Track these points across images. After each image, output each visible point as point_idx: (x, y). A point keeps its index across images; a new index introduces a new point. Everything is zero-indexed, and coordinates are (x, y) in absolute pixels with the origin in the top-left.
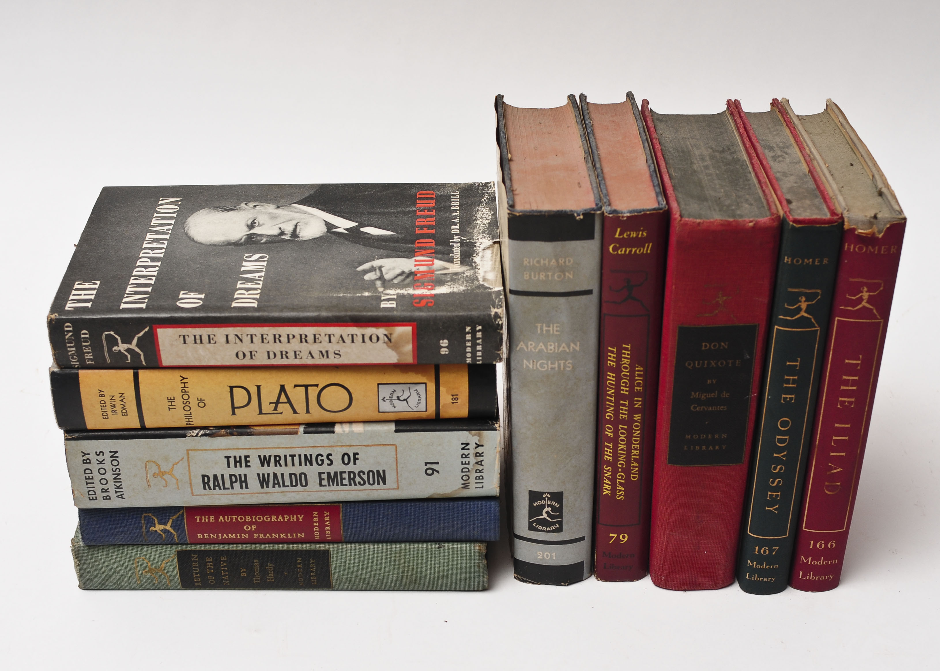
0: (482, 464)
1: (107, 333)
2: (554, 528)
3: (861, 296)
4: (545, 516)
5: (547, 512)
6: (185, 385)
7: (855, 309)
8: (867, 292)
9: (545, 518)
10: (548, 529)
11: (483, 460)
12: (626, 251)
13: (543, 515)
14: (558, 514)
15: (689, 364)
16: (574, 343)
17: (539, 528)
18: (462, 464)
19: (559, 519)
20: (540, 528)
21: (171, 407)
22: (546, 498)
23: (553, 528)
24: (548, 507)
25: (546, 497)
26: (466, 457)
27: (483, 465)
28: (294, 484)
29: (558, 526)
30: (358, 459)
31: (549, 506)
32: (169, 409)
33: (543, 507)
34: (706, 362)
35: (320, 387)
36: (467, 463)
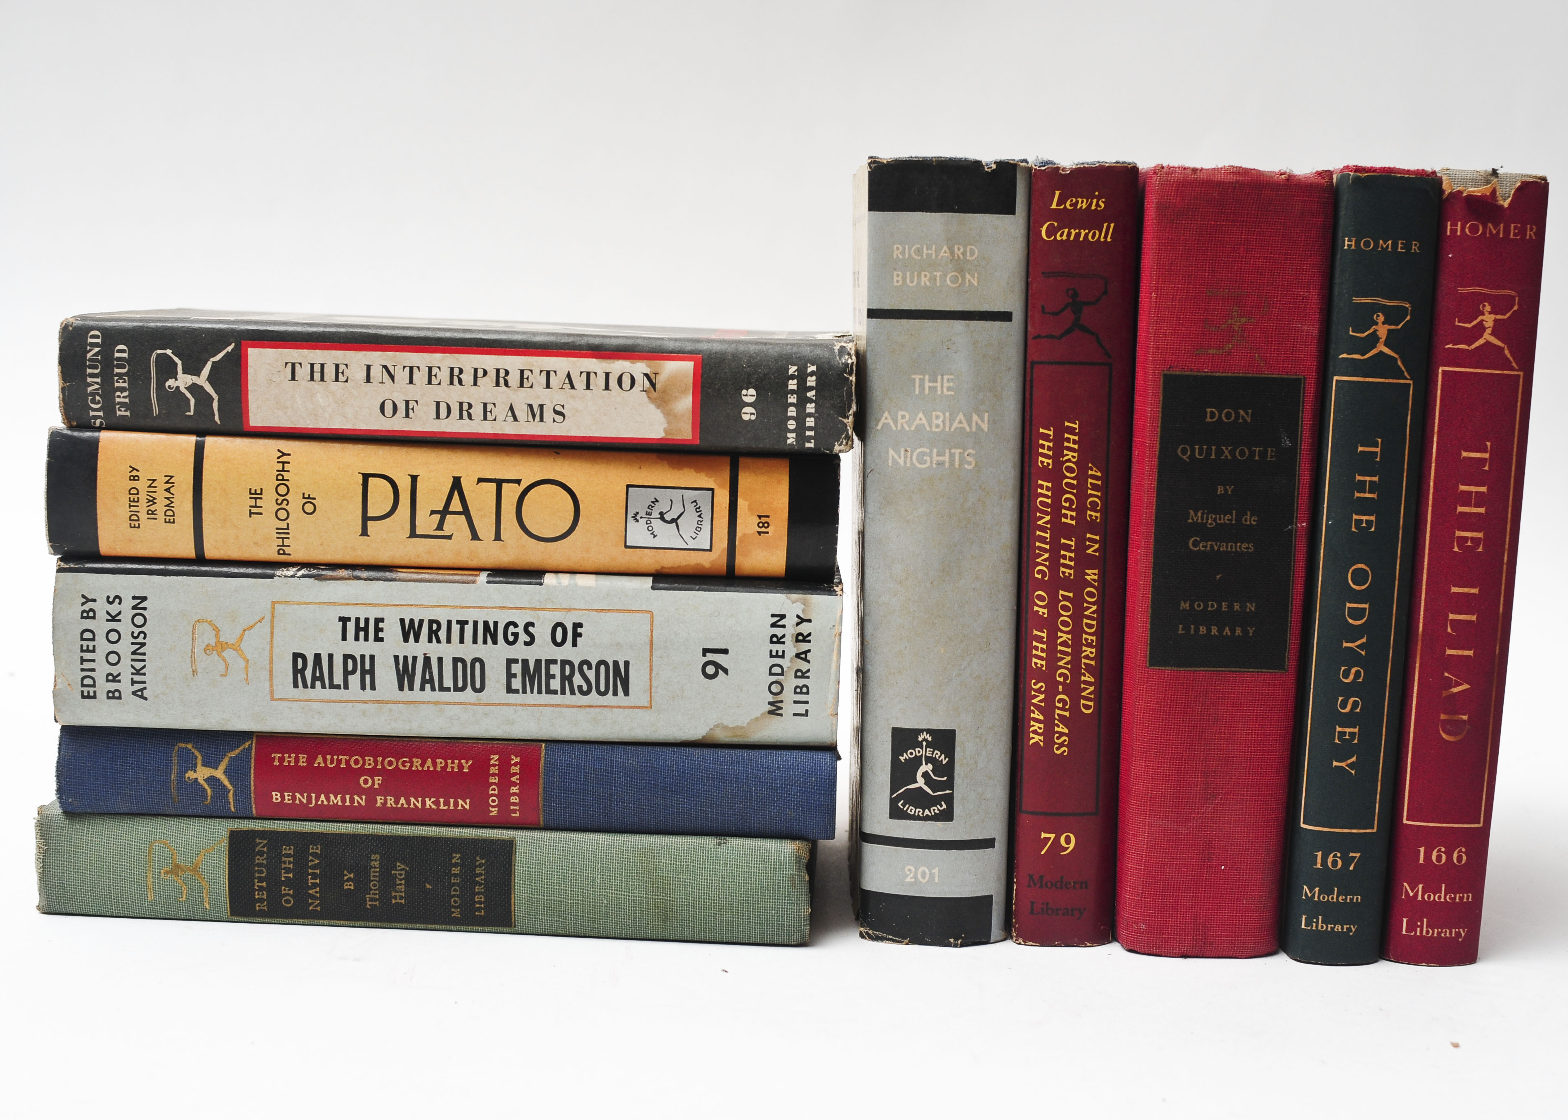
0: (808, 658)
1: (159, 352)
2: (937, 811)
3: (1482, 321)
4: (921, 782)
5: (925, 775)
6: (283, 467)
7: (1473, 347)
8: (1490, 313)
9: (920, 788)
10: (927, 812)
11: (809, 651)
12: (1069, 234)
13: (917, 782)
14: (945, 778)
15: (1184, 451)
16: (978, 415)
17: (909, 811)
18: (771, 656)
19: (948, 792)
20: (911, 810)
21: (254, 510)
22: (924, 743)
23: (935, 810)
24: (926, 764)
25: (924, 740)
26: (778, 642)
27: (809, 662)
28: (460, 684)
29: (944, 806)
30: (580, 635)
31: (929, 760)
32: (251, 513)
33: (916, 762)
34: (1214, 448)
35: (524, 484)
36: (780, 653)
